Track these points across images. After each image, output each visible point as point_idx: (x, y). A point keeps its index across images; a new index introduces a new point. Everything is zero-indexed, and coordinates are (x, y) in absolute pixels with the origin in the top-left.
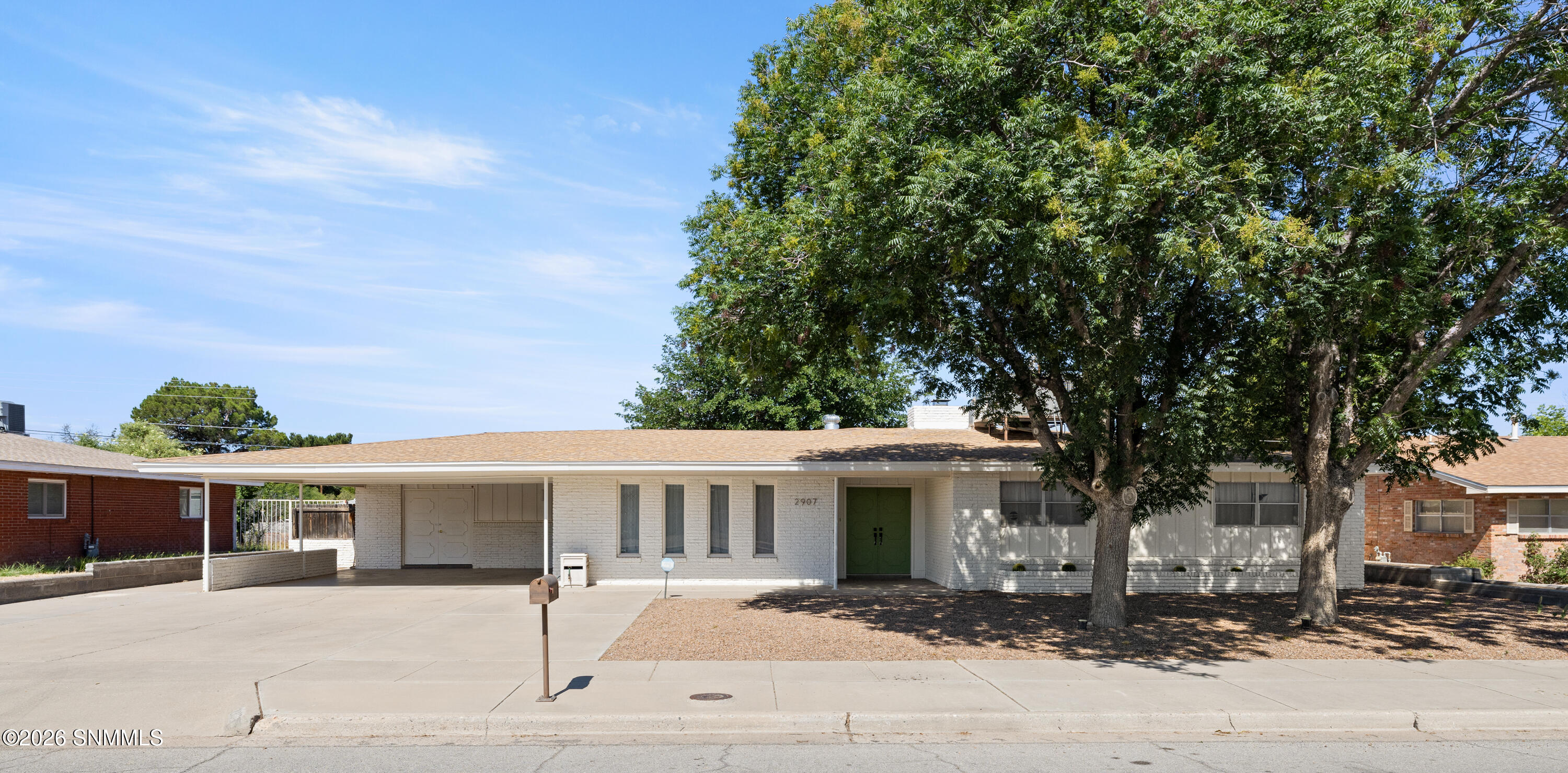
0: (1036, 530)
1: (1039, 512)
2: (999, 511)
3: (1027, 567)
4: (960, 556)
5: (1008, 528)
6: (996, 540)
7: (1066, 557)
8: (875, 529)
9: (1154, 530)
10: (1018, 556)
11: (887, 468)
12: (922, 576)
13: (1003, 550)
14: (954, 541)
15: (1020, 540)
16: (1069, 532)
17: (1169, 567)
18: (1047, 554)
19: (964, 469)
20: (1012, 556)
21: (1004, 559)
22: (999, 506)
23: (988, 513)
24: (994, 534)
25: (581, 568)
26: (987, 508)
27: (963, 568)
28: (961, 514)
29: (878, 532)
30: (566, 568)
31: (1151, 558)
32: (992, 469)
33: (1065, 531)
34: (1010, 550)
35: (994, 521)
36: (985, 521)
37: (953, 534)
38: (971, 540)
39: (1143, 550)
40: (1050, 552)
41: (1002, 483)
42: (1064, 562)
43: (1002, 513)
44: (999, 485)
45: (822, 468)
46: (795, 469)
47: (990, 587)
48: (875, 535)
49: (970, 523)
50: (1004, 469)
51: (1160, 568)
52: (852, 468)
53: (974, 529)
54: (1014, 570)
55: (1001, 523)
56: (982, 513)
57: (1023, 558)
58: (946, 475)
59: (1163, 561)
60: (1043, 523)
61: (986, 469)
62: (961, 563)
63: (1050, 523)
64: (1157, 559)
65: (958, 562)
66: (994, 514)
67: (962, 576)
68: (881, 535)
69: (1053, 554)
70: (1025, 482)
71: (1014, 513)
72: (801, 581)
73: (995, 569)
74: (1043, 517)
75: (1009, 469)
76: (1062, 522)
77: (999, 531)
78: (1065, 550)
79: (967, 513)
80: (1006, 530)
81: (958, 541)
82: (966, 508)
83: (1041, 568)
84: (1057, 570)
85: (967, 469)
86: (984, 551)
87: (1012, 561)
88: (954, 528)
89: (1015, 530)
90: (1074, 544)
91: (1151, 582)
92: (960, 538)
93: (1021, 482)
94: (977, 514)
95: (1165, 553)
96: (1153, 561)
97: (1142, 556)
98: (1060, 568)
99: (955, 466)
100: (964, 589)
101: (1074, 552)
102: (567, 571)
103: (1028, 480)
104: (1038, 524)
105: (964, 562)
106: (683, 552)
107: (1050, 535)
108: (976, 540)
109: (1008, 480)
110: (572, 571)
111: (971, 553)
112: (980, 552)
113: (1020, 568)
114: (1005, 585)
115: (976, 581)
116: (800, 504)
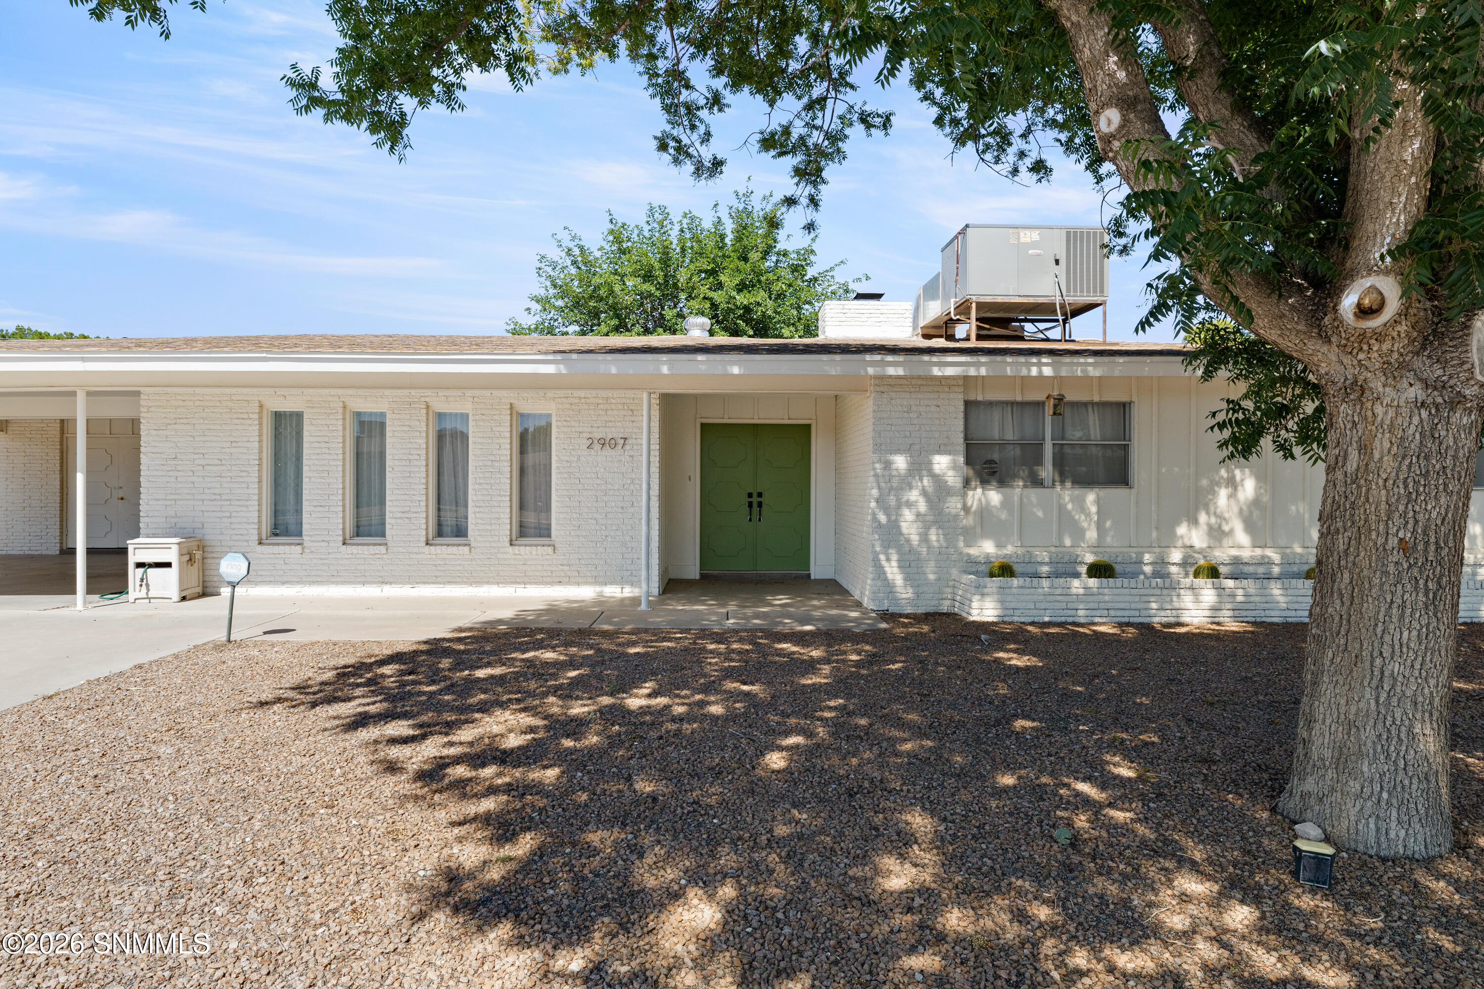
0: (1034, 495)
1: (1039, 461)
2: (961, 459)
3: (1017, 568)
4: (886, 547)
5: (979, 490)
6: (957, 516)
7: (1095, 548)
8: (750, 495)
9: (1265, 499)
10: (999, 546)
11: (736, 370)
12: (829, 575)
13: (970, 536)
14: (875, 518)
15: (1004, 516)
16: (1098, 502)
17: (1295, 569)
18: (1055, 542)
19: (891, 371)
20: (988, 548)
21: (973, 551)
22: (961, 448)
23: (942, 463)
24: (954, 505)
25: (168, 565)
26: (939, 452)
27: (893, 572)
28: (888, 465)
29: (755, 500)
30: (140, 565)
31: (1258, 552)
32: (950, 371)
33: (1091, 497)
34: (985, 535)
35: (953, 479)
36: (937, 479)
37: (873, 504)
38: (908, 515)
39: (1242, 537)
40: (1060, 538)
41: (968, 404)
42: (1090, 558)
43: (968, 462)
44: (962, 408)
45: (602, 368)
46: (550, 369)
47: (945, 607)
48: (750, 505)
49: (906, 483)
50: (972, 372)
51: (1276, 570)
52: (665, 370)
53: (914, 495)
54: (992, 575)
55: (967, 483)
56: (930, 463)
57: (1009, 550)
58: (858, 386)
59: (1283, 556)
60: (1048, 482)
61: (936, 371)
62: (888, 560)
63: (1062, 482)
64: (1269, 552)
65: (882, 557)
66: (955, 467)
67: (889, 586)
68: (760, 505)
69: (1068, 542)
70: (1013, 404)
71: (991, 462)
72: (598, 589)
73: (954, 572)
74: (1047, 471)
75: (983, 371)
76: (1085, 481)
77: (964, 495)
78: (1092, 535)
79: (900, 462)
80: (976, 496)
81: (883, 518)
82: (898, 451)
83: (1045, 569)
84: (1077, 575)
85: (900, 372)
86: (933, 536)
87: (988, 555)
88: (875, 492)
89: (994, 497)
90: (1108, 524)
91: (1269, 600)
92: (887, 510)
93: (1006, 403)
94: (919, 467)
95: (1282, 542)
96: (1263, 557)
97: (1240, 547)
98: (1083, 569)
99: (873, 364)
100: (892, 609)
101: (1109, 539)
102: (141, 570)
103: (1019, 398)
104: (1036, 482)
105: (894, 557)
106: (383, 535)
107: (1061, 508)
108: (918, 515)
109: (980, 398)
110: (151, 571)
111: (908, 541)
112: (924, 538)
113: (1006, 570)
114: (975, 604)
115: (918, 595)
116: (597, 447)
